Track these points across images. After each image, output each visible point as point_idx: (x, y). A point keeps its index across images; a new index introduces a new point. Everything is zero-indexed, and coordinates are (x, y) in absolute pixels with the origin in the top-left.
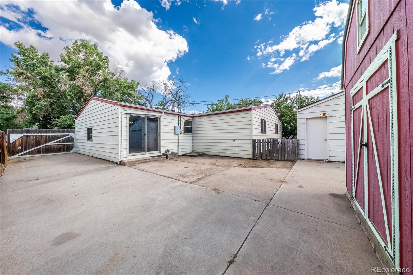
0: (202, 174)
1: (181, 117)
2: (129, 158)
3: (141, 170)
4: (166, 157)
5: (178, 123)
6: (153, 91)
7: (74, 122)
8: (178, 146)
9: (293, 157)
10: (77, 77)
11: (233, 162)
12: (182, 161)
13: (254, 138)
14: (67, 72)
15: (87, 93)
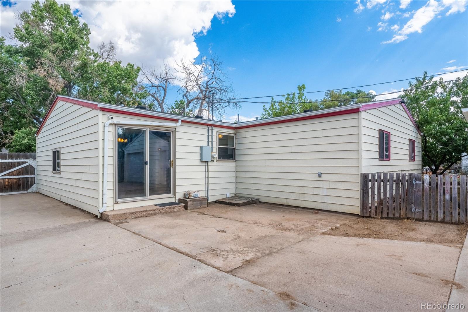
0: (254, 250)
1: (214, 128)
2: (117, 207)
3: (135, 233)
4: (184, 207)
5: (208, 141)
6: (166, 83)
7: (35, 139)
8: (207, 184)
9: (459, 214)
10: (39, 63)
11: (318, 221)
12: (214, 216)
13: (364, 171)
14: (24, 55)
15: (54, 90)
